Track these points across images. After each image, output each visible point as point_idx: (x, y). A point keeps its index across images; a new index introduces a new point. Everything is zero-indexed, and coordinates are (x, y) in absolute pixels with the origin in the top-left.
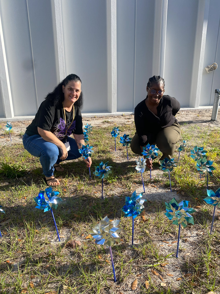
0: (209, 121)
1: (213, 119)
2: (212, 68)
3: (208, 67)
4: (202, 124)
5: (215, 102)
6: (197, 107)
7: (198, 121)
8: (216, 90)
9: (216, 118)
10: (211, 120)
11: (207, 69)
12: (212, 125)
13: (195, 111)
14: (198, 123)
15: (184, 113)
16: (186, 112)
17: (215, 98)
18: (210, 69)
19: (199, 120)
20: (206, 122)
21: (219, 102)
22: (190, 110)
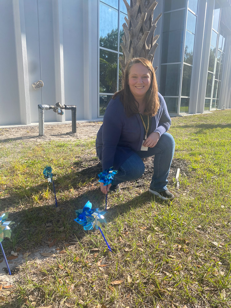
0: (37, 137)
1: (41, 134)
2: (38, 85)
3: (34, 84)
4: (29, 139)
5: (40, 117)
6: (29, 124)
7: (26, 137)
8: (38, 105)
9: (44, 133)
10: (39, 135)
11: (34, 86)
12: (39, 140)
13: (27, 128)
14: (25, 139)
15: (14, 130)
16: (16, 129)
17: (39, 114)
18: (37, 86)
19: (28, 136)
20: (34, 137)
21: (44, 117)
22: (21, 127)
